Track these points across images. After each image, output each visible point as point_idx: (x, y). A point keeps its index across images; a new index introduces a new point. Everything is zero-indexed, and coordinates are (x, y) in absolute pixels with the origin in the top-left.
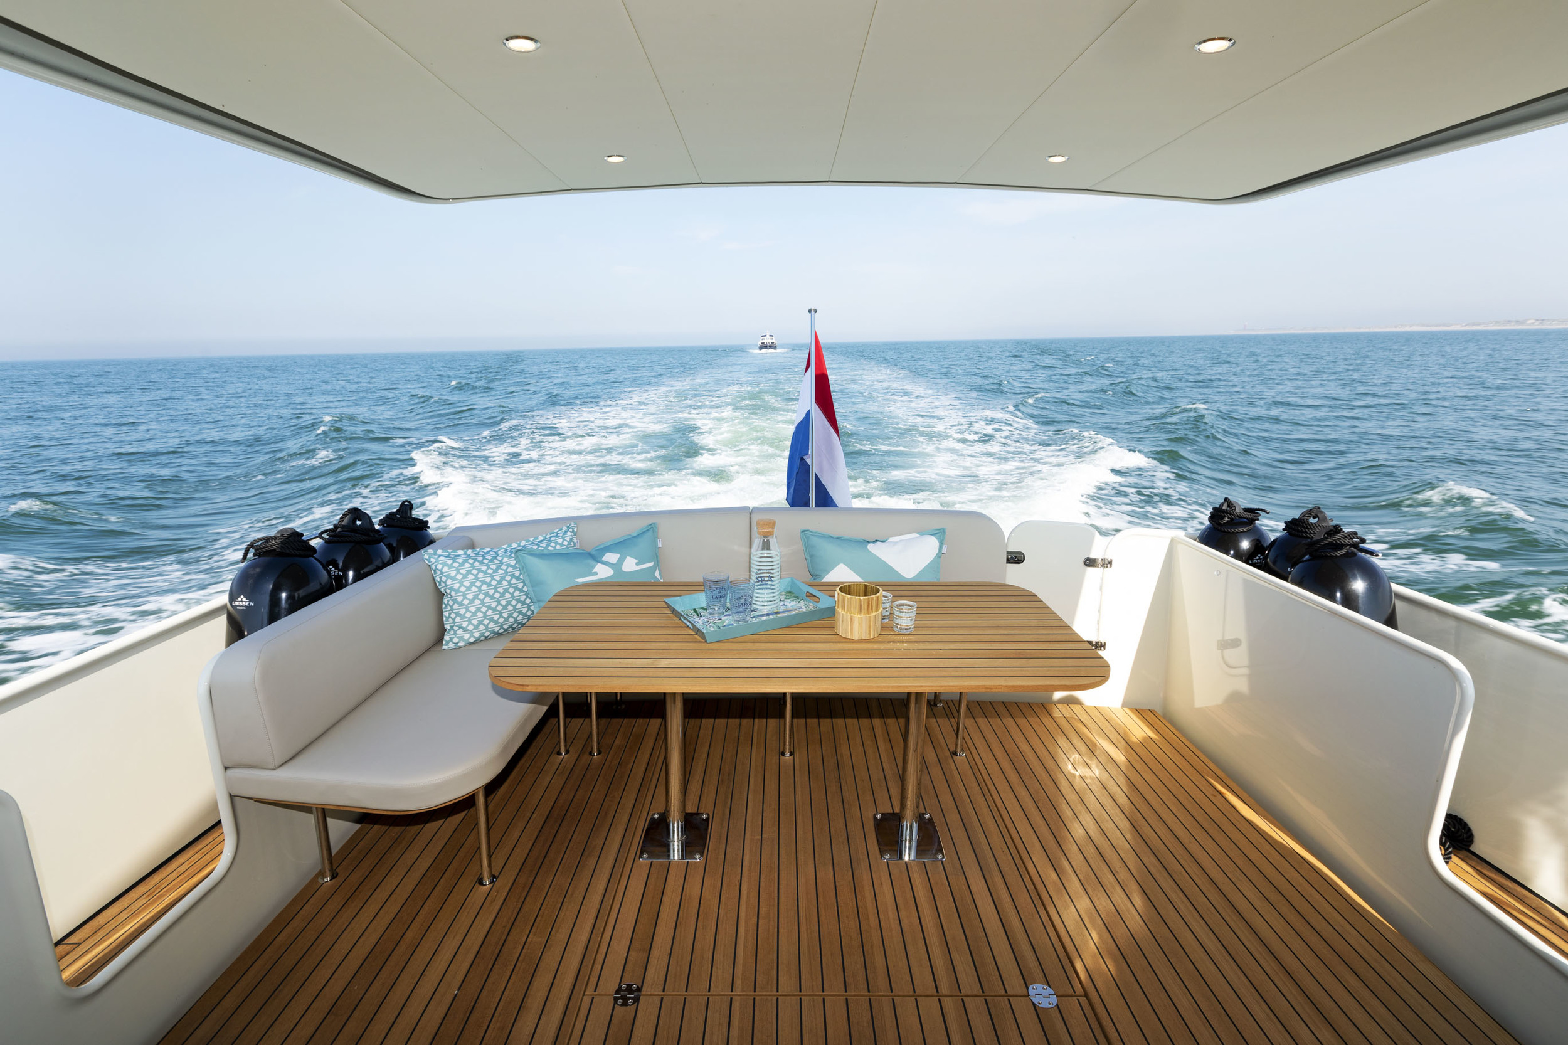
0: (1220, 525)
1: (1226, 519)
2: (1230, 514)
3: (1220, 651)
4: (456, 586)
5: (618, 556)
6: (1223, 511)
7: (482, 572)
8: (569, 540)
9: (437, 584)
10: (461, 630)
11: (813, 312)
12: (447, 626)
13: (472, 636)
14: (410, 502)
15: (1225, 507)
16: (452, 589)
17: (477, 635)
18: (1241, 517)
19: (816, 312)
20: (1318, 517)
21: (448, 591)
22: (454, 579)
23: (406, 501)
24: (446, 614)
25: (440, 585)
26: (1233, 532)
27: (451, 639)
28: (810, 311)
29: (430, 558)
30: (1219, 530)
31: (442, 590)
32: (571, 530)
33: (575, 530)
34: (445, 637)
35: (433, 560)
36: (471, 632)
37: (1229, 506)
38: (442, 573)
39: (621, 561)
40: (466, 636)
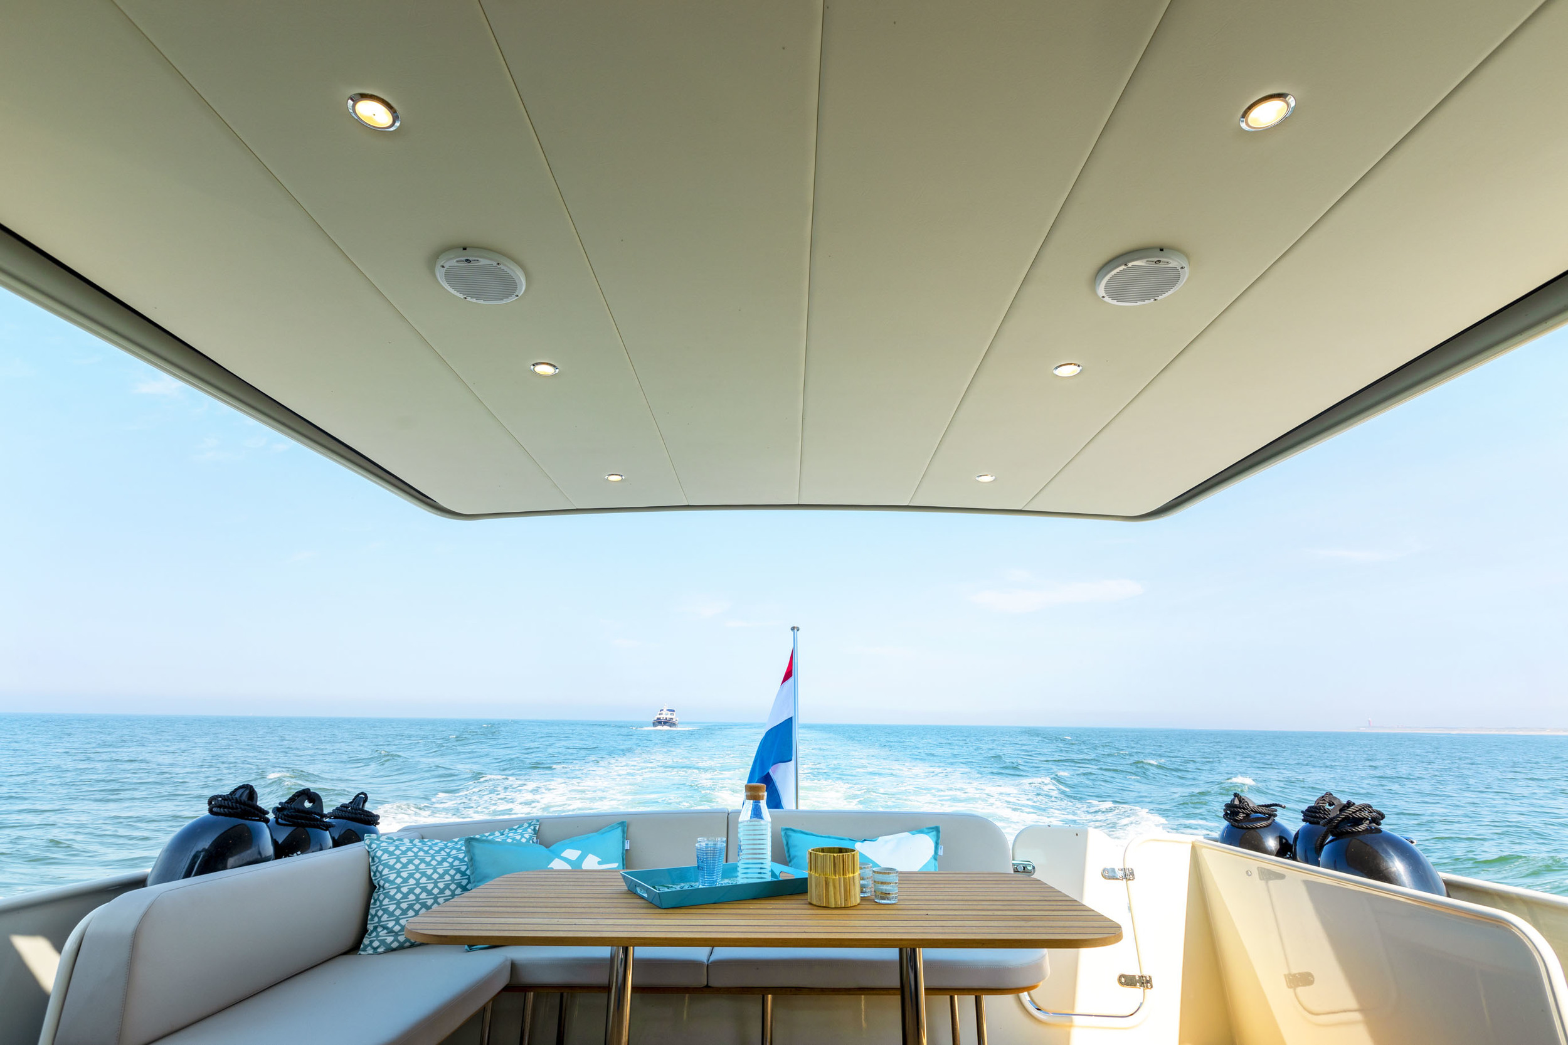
0: (1236, 821)
1: (1241, 815)
2: (1244, 809)
3: (1292, 990)
4: (392, 877)
5: (579, 852)
6: (1236, 806)
7: (425, 862)
8: (528, 837)
9: (372, 874)
10: (385, 931)
11: (796, 630)
12: (370, 927)
13: (396, 940)
14: (365, 794)
15: (1237, 802)
16: (387, 881)
17: (401, 938)
18: (1256, 812)
19: (798, 630)
20: (1333, 804)
21: (382, 883)
22: (392, 868)
23: (362, 793)
24: (372, 912)
25: (375, 875)
26: (1253, 828)
27: (371, 942)
28: (793, 629)
29: (371, 844)
30: (1238, 827)
31: (375, 882)
32: (532, 827)
33: (537, 828)
34: (364, 940)
35: (374, 846)
36: (396, 934)
37: (1240, 801)
38: (380, 861)
39: (581, 858)
40: (390, 939)
